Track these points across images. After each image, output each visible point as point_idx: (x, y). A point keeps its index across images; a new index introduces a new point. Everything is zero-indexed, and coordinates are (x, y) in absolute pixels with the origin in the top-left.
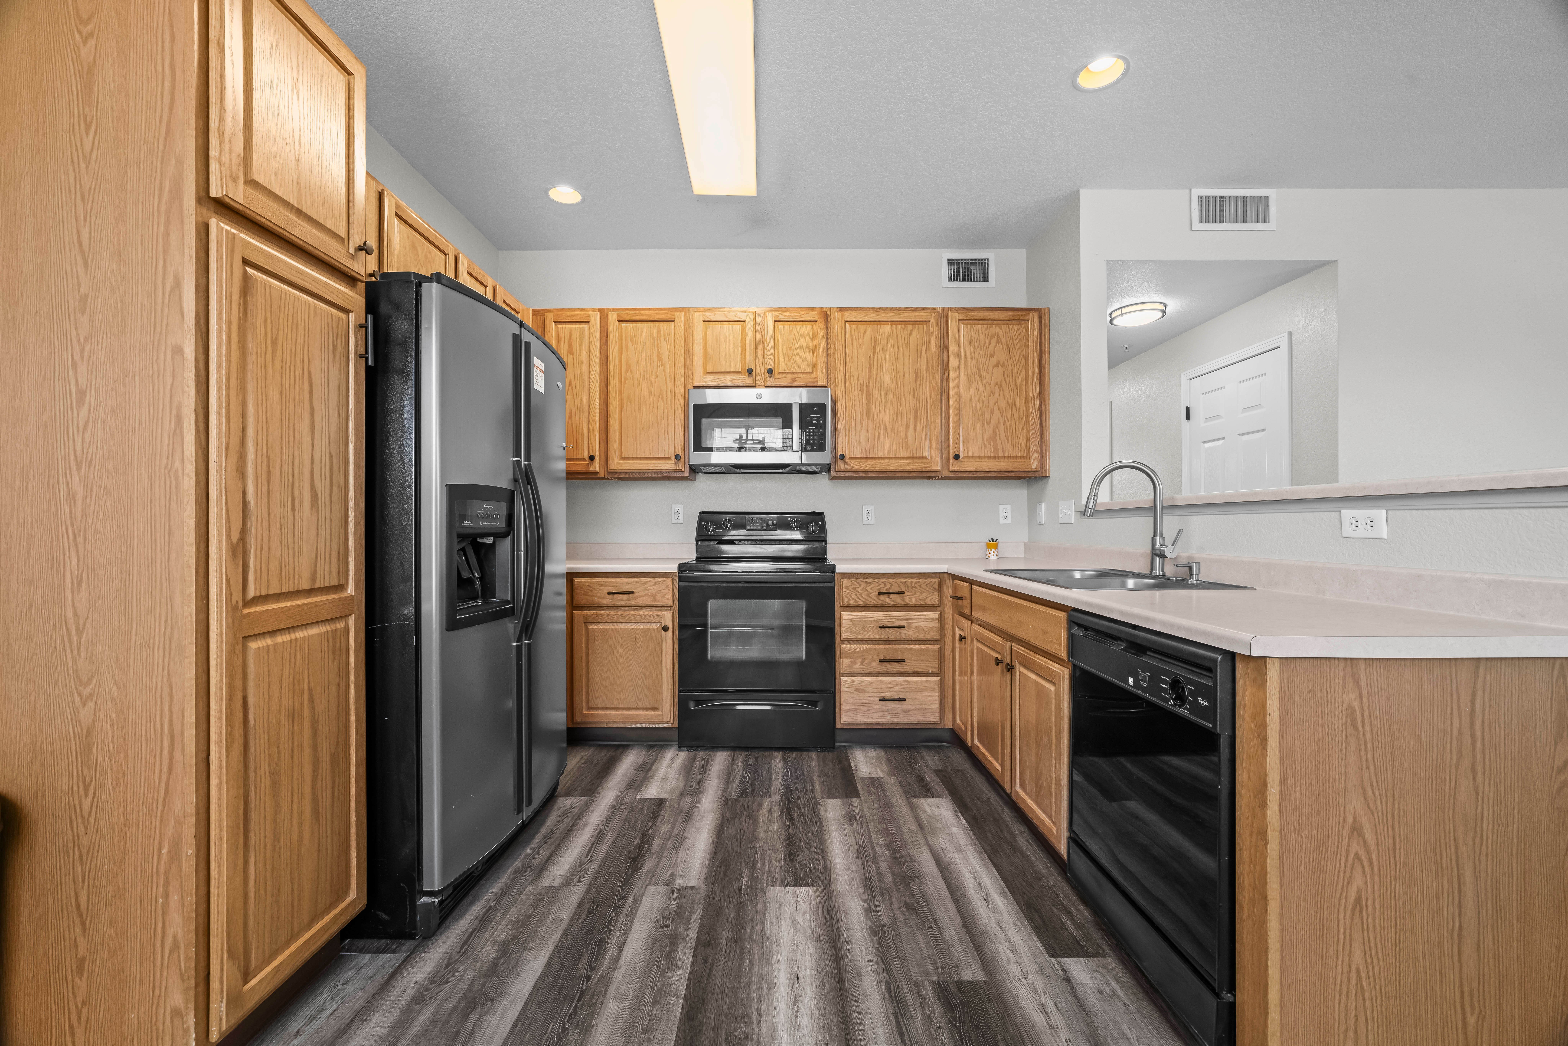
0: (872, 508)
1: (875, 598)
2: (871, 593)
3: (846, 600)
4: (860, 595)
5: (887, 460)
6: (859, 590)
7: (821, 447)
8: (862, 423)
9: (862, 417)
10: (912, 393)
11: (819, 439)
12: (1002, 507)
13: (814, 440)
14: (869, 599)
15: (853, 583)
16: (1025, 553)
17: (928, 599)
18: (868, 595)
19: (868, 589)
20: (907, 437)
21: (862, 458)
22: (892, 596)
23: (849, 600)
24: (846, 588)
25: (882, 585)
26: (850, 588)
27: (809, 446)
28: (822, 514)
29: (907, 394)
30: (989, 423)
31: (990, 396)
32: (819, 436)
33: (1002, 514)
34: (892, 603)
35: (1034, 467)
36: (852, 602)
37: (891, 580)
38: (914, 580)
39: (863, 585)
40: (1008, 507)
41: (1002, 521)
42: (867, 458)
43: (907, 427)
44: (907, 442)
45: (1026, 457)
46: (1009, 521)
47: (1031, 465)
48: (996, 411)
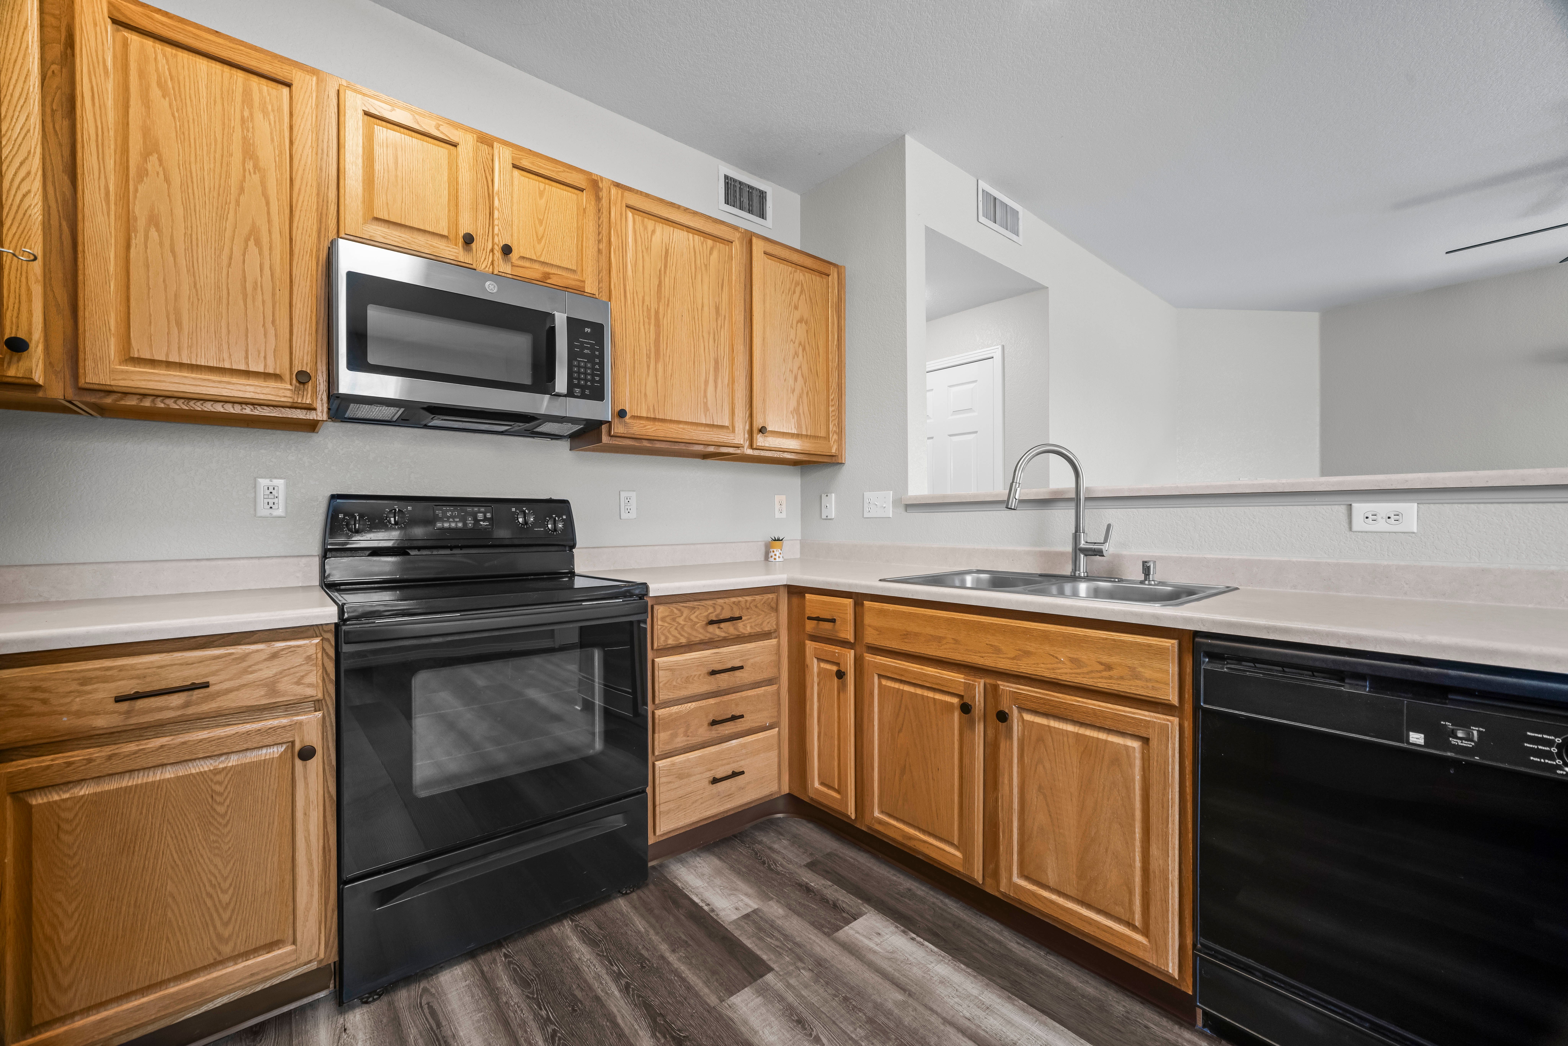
0: (633, 495)
1: (701, 631)
2: (696, 623)
3: (663, 638)
4: (682, 628)
5: (681, 426)
6: (681, 620)
7: (597, 394)
8: (648, 367)
9: (648, 357)
10: (712, 336)
11: (593, 381)
12: (777, 498)
13: (586, 380)
14: (694, 633)
15: (672, 611)
16: (801, 553)
17: (765, 623)
18: (693, 627)
19: (693, 617)
20: (705, 396)
21: (648, 419)
22: (722, 625)
23: (667, 638)
24: (663, 619)
25: (711, 610)
26: (668, 620)
27: (577, 390)
28: (566, 502)
29: (706, 335)
30: (793, 391)
31: (794, 358)
32: (593, 375)
33: (777, 507)
34: (723, 634)
35: (834, 451)
36: (671, 642)
37: (720, 601)
38: (749, 598)
39: (686, 612)
40: (783, 497)
41: (778, 515)
42: (655, 419)
43: (706, 382)
44: (706, 404)
45: (827, 438)
46: (784, 515)
47: (831, 448)
48: (800, 377)
